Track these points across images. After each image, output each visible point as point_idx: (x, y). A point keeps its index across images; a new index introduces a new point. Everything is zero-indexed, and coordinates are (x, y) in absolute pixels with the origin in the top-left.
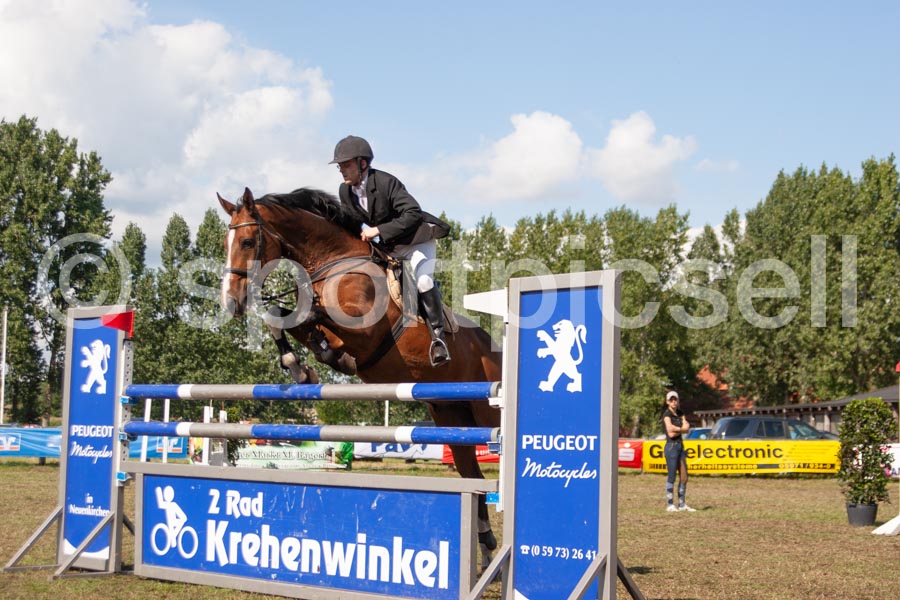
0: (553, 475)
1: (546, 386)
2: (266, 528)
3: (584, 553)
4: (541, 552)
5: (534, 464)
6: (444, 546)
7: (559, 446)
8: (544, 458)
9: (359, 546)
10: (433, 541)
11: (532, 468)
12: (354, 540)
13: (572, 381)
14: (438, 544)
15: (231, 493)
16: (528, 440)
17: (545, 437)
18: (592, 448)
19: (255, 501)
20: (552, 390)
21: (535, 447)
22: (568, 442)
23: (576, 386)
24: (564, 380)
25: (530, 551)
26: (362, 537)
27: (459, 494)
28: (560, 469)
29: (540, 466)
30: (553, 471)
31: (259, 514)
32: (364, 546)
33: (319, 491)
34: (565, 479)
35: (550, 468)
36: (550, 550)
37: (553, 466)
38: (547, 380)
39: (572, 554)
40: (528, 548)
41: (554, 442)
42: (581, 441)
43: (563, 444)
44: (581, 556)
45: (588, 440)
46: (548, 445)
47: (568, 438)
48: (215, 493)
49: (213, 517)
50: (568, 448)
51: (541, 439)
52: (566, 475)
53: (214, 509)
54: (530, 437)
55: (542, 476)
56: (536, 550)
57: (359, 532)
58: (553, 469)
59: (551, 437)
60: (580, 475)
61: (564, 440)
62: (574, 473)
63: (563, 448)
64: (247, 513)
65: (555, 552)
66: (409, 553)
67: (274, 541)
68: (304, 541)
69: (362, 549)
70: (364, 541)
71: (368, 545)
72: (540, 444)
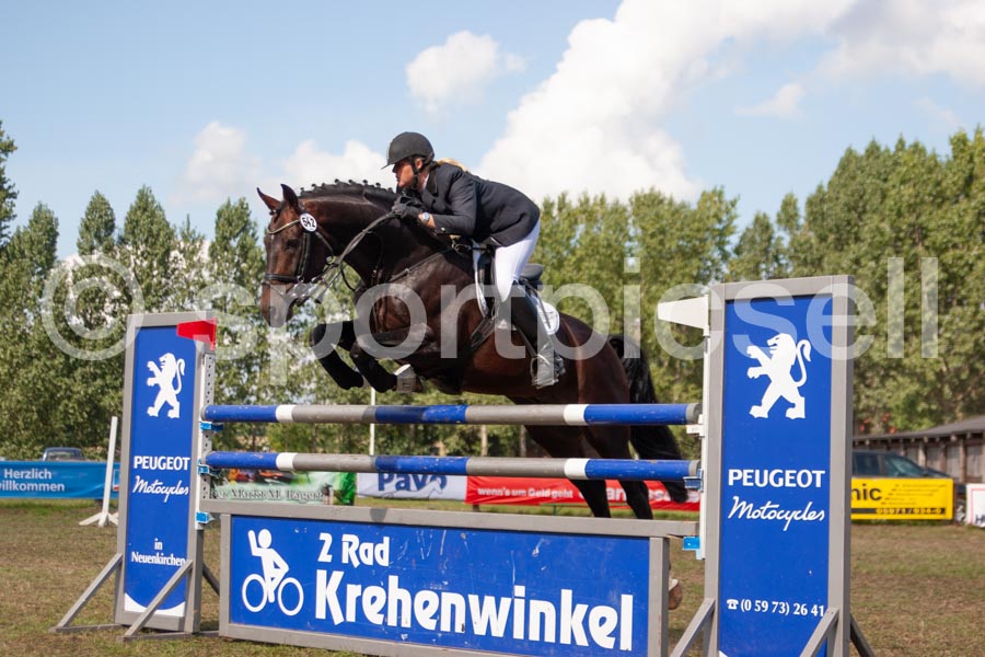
0: (769, 517)
1: (760, 412)
2: (393, 580)
3: (809, 608)
4: (754, 606)
5: (744, 503)
6: (627, 601)
7: (777, 482)
8: (757, 496)
9: (516, 600)
10: (612, 595)
11: (741, 508)
12: (510, 594)
13: (793, 406)
14: (619, 598)
15: (346, 538)
16: (735, 474)
17: (757, 472)
18: (818, 485)
19: (379, 547)
20: (766, 416)
21: (745, 483)
22: (788, 477)
23: (797, 412)
24: (783, 404)
25: (738, 606)
26: (520, 590)
27: (647, 538)
28: (778, 510)
29: (751, 505)
30: (769, 512)
31: (384, 562)
32: (523, 601)
33: (463, 536)
34: (784, 521)
35: (765, 508)
36: (765, 605)
37: (768, 505)
38: (760, 404)
39: (793, 609)
40: (736, 602)
41: (769, 478)
42: (805, 476)
43: (781, 480)
44: (804, 611)
45: (814, 476)
46: (761, 481)
47: (788, 472)
48: (326, 538)
49: (324, 566)
50: (788, 484)
51: (753, 474)
52: (786, 516)
53: (325, 557)
54: (739, 471)
55: (754, 517)
56: (747, 605)
57: (517, 584)
58: (768, 510)
59: (766, 472)
60: (804, 517)
61: (783, 476)
62: (795, 514)
63: (781, 484)
64: (368, 561)
65: (771, 606)
66: (582, 609)
67: (405, 595)
68: (443, 594)
69: (520, 605)
70: (523, 595)
71: (527, 599)
72: (752, 480)
